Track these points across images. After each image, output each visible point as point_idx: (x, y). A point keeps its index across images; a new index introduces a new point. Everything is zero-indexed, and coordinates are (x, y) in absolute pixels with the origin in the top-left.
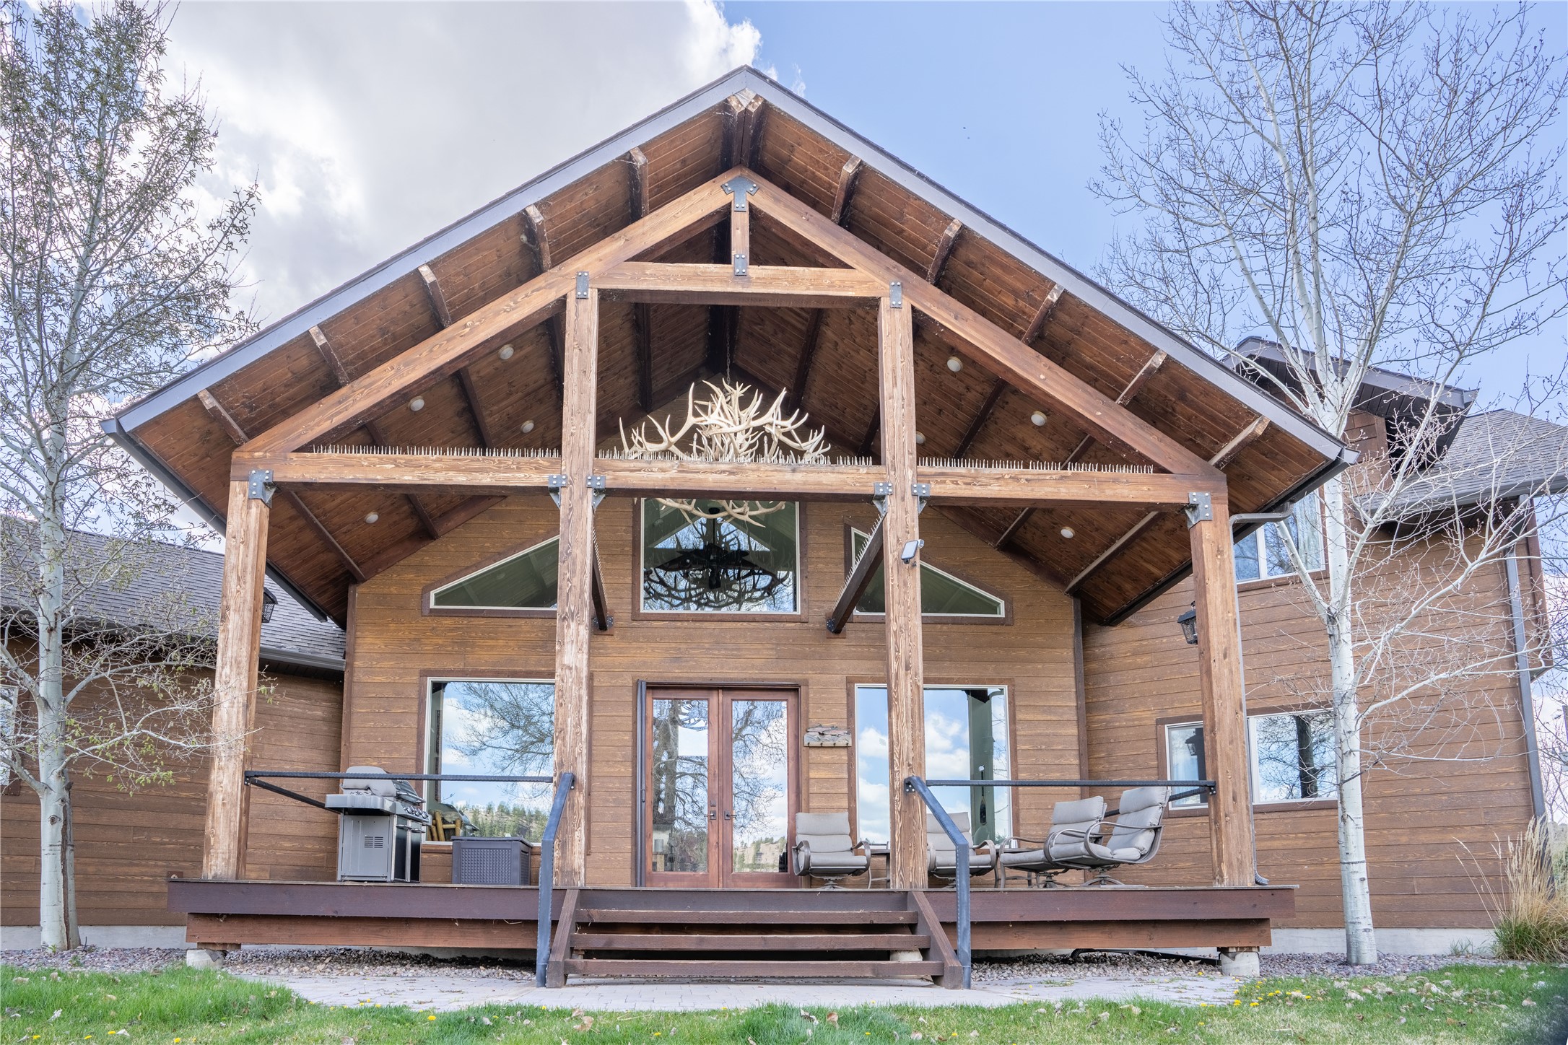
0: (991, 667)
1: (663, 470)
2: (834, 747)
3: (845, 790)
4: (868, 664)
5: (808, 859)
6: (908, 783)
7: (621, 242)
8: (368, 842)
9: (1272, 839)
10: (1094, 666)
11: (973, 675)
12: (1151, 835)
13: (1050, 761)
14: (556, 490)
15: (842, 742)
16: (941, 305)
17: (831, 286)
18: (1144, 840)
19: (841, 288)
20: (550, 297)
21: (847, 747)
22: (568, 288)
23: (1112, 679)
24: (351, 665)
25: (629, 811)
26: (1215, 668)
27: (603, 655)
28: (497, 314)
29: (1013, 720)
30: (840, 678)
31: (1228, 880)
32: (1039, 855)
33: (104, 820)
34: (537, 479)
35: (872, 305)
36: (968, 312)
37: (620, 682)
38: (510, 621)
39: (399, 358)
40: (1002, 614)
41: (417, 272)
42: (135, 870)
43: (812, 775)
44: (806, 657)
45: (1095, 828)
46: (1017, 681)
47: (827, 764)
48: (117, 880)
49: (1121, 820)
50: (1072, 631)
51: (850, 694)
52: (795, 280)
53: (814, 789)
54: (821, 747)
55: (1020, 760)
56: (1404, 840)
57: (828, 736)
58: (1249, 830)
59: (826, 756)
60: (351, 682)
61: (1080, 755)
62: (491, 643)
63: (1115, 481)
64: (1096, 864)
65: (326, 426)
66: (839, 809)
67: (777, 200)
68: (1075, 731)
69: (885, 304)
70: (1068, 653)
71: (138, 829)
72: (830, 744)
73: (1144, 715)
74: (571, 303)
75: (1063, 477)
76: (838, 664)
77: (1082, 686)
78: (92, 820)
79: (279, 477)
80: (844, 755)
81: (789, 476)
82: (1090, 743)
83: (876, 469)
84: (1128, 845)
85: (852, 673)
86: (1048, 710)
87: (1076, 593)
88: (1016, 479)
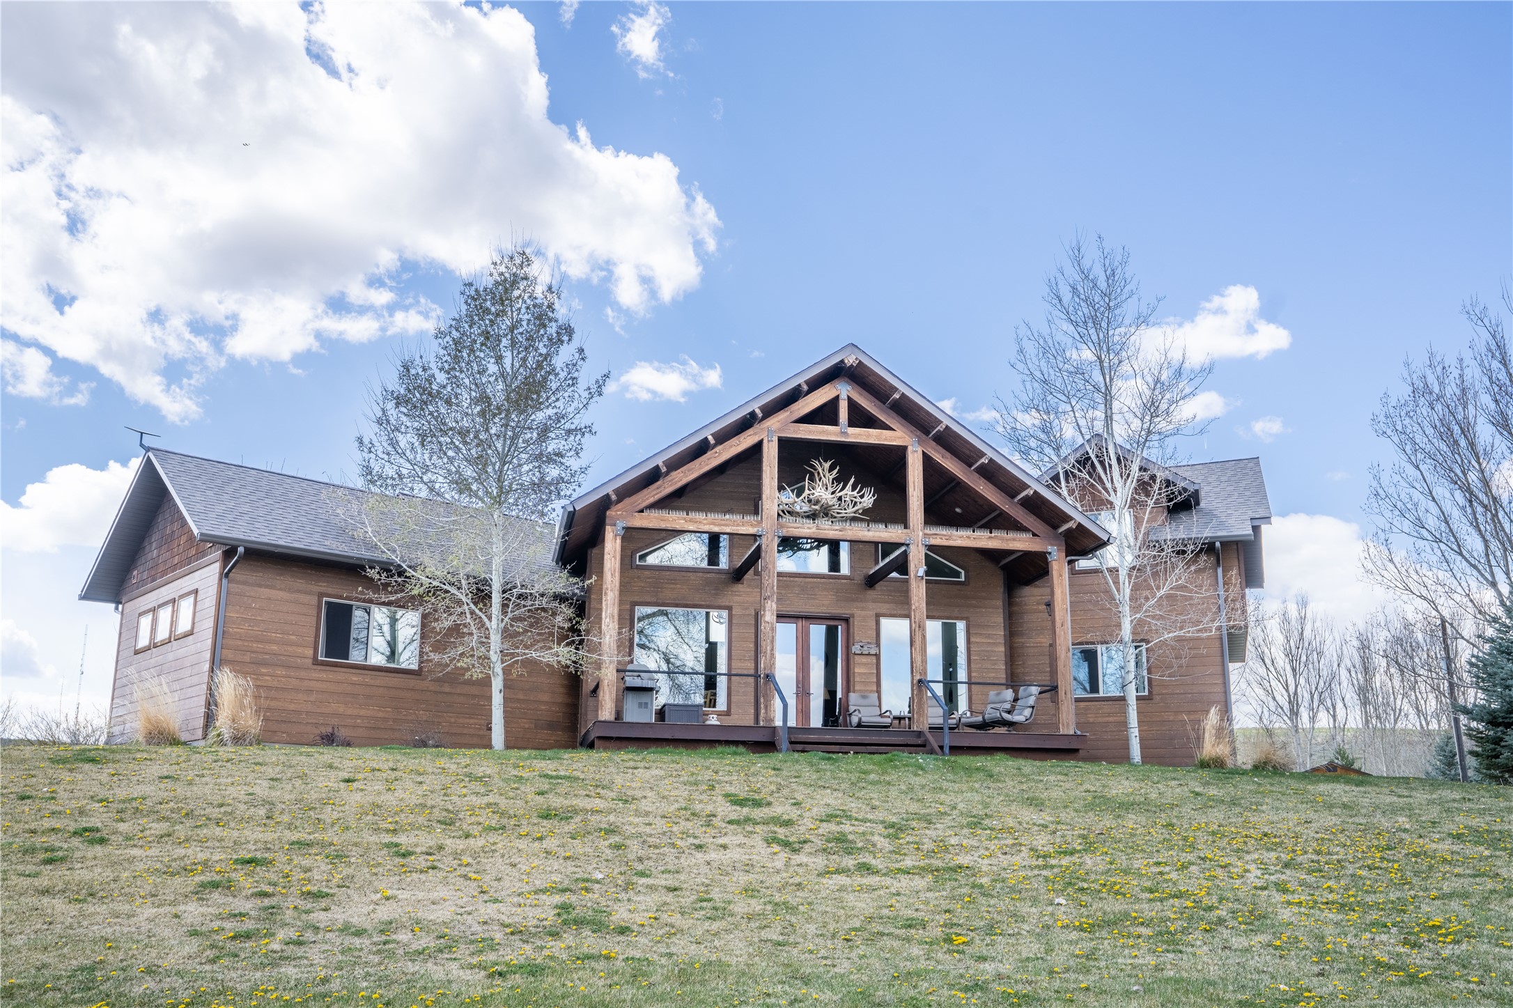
0: (956, 610)
1: (809, 528)
2: (869, 654)
3: (875, 680)
4: (887, 606)
5: (860, 719)
6: (920, 681)
7: (788, 413)
8: (640, 705)
9: (1109, 716)
10: (1015, 608)
11: (946, 614)
12: (1031, 710)
13: (989, 666)
14: (760, 536)
15: (873, 652)
16: (935, 450)
17: (886, 439)
18: (1027, 712)
19: (891, 441)
20: (755, 440)
21: (876, 655)
22: (763, 436)
23: (1026, 617)
24: (589, 597)
25: (753, 689)
26: (1057, 630)
27: (739, 596)
28: (731, 447)
29: (968, 642)
30: (872, 613)
31: (1063, 731)
32: (980, 719)
33: (458, 691)
34: (752, 531)
35: (903, 449)
36: (948, 455)
37: (747, 612)
38: (683, 574)
39: (685, 467)
40: (963, 579)
41: (706, 438)
42: (472, 721)
43: (856, 670)
44: (853, 600)
45: (1008, 706)
46: (971, 619)
47: (865, 664)
48: (464, 727)
49: (1019, 702)
50: (1002, 590)
51: (878, 623)
52: (869, 436)
53: (857, 679)
54: (862, 654)
55: (972, 666)
56: (1171, 718)
57: (865, 648)
58: (1072, 707)
59: (864, 660)
60: (589, 608)
61: (1006, 664)
62: (672, 586)
63: (1014, 540)
64: (1010, 724)
65: (652, 500)
66: (871, 691)
67: (861, 394)
68: (1003, 649)
69: (910, 449)
70: (999, 603)
71: (474, 696)
72: (866, 652)
73: (1043, 640)
74: (765, 442)
75: (990, 537)
76: (871, 605)
77: (1007, 622)
78: (453, 691)
79: (630, 524)
80: (874, 659)
81: (866, 533)
82: (1013, 655)
83: (905, 531)
84: (1020, 714)
85: (879, 611)
86: (988, 636)
87: (1004, 568)
88: (968, 537)
